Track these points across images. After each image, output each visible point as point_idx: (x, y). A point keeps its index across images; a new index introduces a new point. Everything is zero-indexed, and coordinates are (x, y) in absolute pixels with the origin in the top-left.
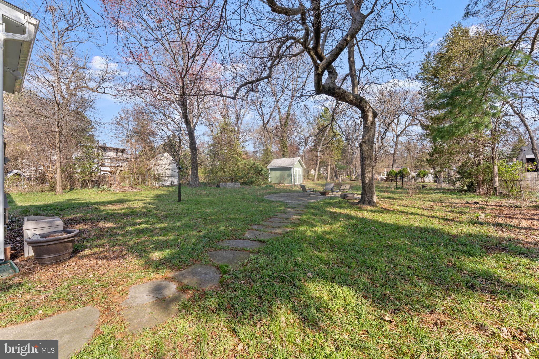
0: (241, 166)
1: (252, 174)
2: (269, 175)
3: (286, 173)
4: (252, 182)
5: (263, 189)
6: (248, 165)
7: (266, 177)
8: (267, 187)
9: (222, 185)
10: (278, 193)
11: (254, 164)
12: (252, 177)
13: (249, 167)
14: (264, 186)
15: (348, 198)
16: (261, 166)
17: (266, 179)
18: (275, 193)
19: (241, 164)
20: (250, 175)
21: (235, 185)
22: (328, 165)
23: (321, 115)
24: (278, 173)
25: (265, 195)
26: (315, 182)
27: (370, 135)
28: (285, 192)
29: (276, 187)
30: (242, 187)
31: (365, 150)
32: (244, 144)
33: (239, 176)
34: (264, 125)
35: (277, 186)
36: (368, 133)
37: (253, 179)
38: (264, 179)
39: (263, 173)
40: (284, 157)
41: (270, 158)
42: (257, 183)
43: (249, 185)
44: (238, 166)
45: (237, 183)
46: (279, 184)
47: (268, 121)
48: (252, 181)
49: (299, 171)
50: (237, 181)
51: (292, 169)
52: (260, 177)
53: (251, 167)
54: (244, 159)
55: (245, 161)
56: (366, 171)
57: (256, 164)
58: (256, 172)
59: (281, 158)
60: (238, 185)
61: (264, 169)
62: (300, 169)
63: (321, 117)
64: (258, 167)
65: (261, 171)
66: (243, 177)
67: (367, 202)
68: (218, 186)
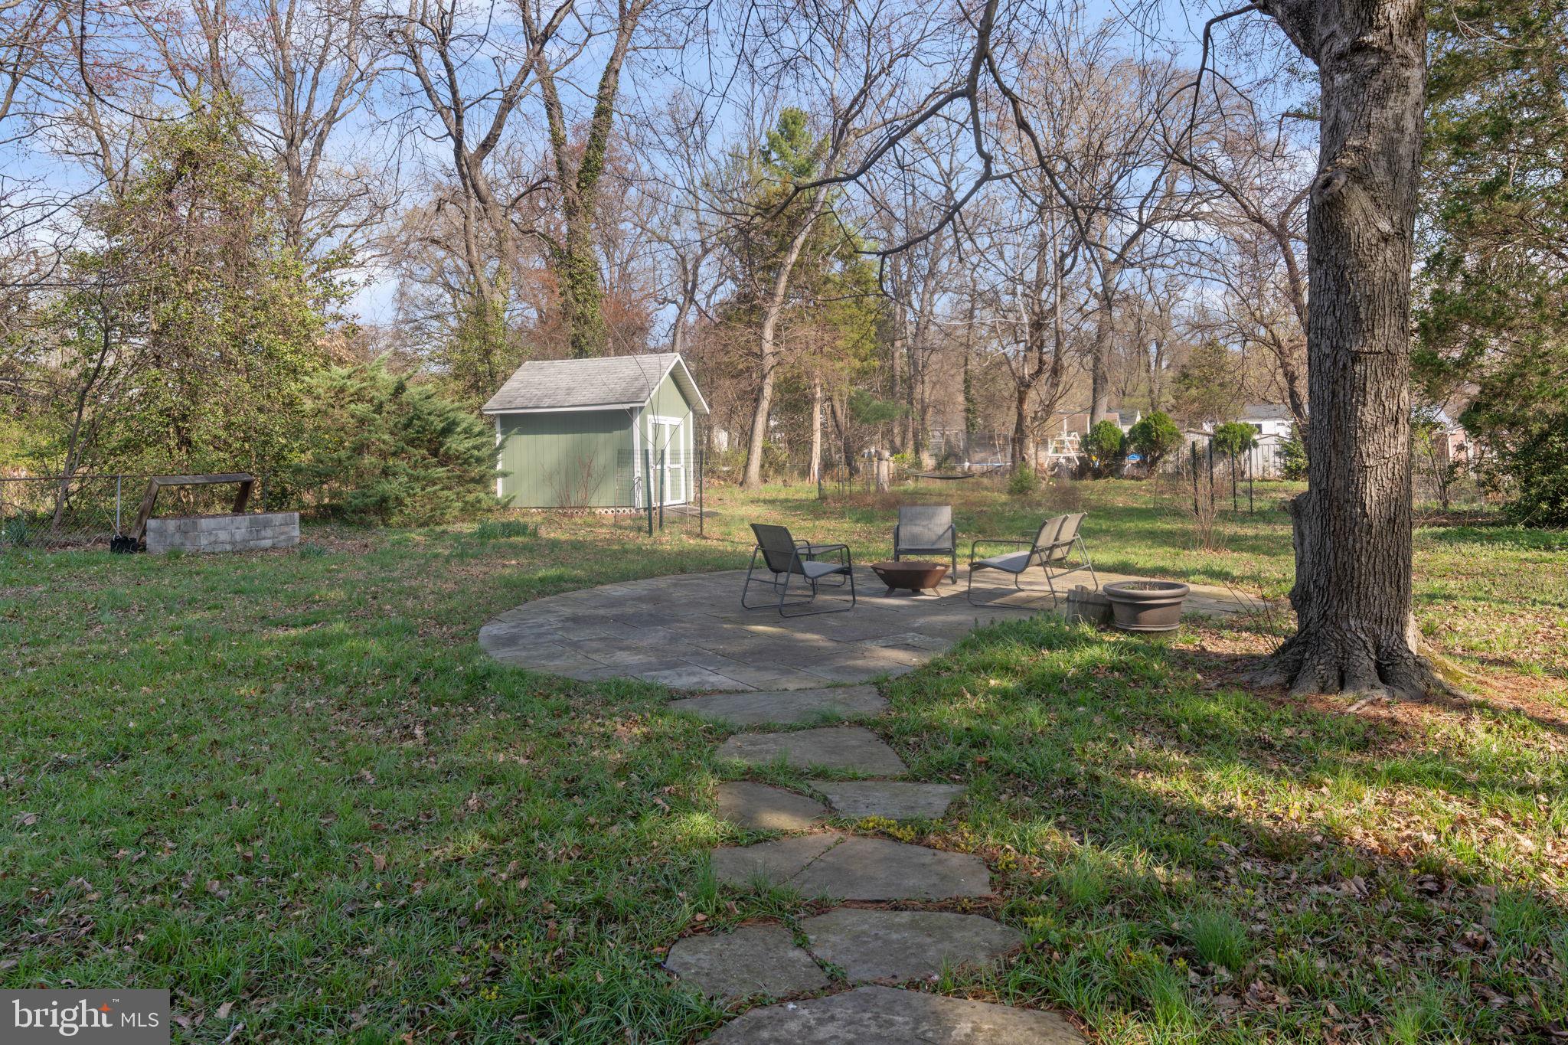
0: (309, 405)
1: (383, 455)
2: (493, 456)
3: (603, 443)
4: (383, 507)
5: (464, 550)
6: (359, 397)
7: (476, 471)
8: (484, 534)
9: (161, 533)
10: (579, 584)
11: (400, 389)
12: (385, 473)
13: (361, 408)
14: (468, 528)
15: (1149, 621)
16: (447, 403)
17: (482, 481)
18: (555, 586)
19: (309, 391)
20: (368, 460)
21: (257, 528)
22: (810, 402)
23: (764, 141)
24: (551, 447)
25: (491, 617)
26: (753, 493)
27: (1398, 119)
28: (624, 577)
29: (547, 533)
30: (315, 537)
31: (1371, 234)
32: (340, 276)
33: (298, 470)
34: (466, 165)
35: (549, 522)
36: (1380, 100)
37: (391, 487)
38: (461, 480)
39: (456, 444)
40: (579, 349)
41: (497, 357)
42: (417, 505)
43: (368, 526)
44: (291, 403)
45: (278, 517)
46: (562, 508)
47: (486, 146)
48: (384, 500)
49: (675, 430)
50: (278, 500)
51: (637, 421)
52: (440, 472)
53: (379, 409)
54: (327, 359)
55: (338, 371)
56: (1369, 415)
57: (413, 391)
58: (411, 442)
59: (565, 356)
60: (285, 526)
61: (466, 419)
62: (677, 421)
63: (766, 155)
64: (426, 407)
65: (447, 431)
66: (324, 477)
67: (1365, 662)
68: (125, 545)
